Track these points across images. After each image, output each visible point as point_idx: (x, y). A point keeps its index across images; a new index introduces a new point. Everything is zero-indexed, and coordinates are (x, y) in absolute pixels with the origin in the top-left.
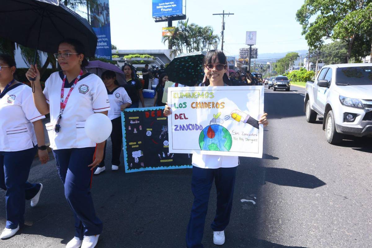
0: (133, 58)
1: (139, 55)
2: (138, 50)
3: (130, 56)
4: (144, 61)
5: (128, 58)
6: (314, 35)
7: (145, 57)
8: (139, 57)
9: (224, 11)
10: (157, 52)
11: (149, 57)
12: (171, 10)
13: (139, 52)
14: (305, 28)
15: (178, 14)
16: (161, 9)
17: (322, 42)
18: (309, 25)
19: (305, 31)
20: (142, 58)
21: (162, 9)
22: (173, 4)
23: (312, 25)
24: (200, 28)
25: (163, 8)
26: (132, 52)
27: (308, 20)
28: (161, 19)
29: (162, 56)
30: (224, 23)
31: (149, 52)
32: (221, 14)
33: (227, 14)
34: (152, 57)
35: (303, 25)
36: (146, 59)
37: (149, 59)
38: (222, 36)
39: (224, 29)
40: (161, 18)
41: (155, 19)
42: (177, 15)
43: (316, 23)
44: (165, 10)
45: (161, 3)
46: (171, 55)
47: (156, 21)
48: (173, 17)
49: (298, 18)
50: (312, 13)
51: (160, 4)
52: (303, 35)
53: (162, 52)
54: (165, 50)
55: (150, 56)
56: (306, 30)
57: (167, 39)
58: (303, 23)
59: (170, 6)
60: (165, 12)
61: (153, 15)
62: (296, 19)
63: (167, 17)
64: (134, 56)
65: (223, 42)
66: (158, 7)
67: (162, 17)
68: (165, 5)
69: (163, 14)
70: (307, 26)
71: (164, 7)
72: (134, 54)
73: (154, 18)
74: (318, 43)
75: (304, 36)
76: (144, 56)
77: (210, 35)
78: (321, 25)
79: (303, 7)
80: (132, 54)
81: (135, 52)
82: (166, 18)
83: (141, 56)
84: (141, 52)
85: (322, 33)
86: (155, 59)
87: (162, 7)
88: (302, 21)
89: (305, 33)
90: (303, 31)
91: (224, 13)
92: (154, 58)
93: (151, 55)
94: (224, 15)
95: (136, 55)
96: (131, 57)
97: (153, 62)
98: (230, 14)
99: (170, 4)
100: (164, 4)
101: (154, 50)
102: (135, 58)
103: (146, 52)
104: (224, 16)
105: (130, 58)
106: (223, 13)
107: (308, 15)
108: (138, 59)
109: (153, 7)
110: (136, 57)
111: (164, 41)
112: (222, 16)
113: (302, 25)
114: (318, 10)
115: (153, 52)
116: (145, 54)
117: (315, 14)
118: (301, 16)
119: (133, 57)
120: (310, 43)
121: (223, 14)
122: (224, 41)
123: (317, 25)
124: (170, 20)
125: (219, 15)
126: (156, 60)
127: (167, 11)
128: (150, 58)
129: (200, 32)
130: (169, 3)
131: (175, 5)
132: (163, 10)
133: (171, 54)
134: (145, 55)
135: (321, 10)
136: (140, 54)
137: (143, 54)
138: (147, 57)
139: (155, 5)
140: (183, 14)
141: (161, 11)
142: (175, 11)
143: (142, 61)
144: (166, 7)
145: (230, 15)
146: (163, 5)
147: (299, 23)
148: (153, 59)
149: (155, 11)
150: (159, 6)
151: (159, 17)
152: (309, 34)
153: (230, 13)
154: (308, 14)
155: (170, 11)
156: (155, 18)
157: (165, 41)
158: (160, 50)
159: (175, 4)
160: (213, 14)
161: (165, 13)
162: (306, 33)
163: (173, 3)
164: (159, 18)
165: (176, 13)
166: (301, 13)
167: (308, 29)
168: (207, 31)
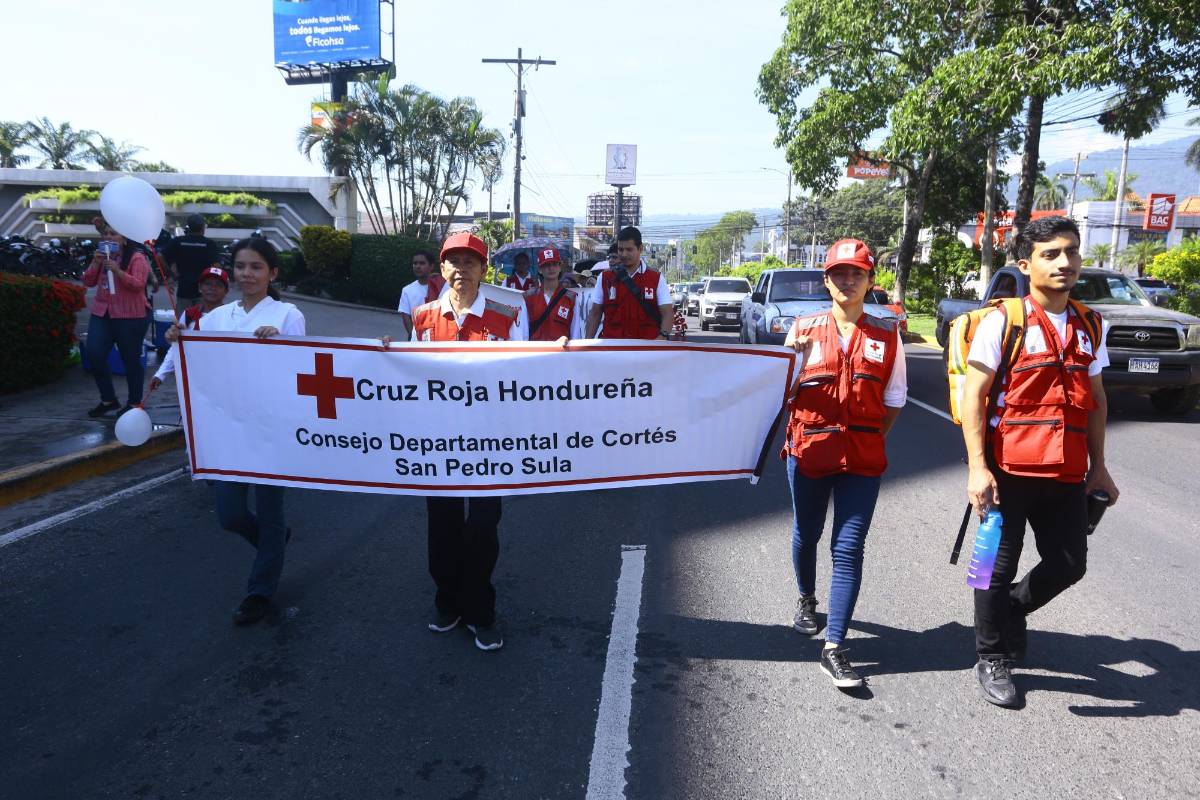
0: (189, 205)
1: (213, 195)
2: (210, 176)
3: (180, 197)
4: (232, 215)
5: (172, 204)
6: (813, 147)
7: (238, 202)
8: (215, 201)
9: (520, 50)
10: (283, 186)
11: (251, 203)
12: (340, 41)
13: (213, 183)
14: (785, 126)
15: (367, 59)
16: (305, 36)
17: (836, 175)
18: (798, 117)
19: (786, 132)
20: (224, 203)
21: (308, 40)
22: (347, 23)
23: (806, 116)
24: (435, 103)
25: (314, 35)
26: (186, 183)
27: (794, 99)
28: (306, 74)
29: (300, 198)
30: (521, 94)
31: (254, 184)
32: (512, 61)
33: (531, 62)
34: (266, 202)
35: (779, 114)
36: (242, 210)
37: (254, 211)
38: (515, 136)
39: (522, 112)
40: (308, 70)
41: (286, 74)
42: (362, 62)
43: (820, 109)
44: (317, 42)
45: (303, 18)
46: (333, 198)
47: (291, 81)
48: (348, 67)
49: (766, 90)
50: (803, 81)
51: (300, 21)
52: (779, 145)
53: (301, 186)
54: (310, 179)
55: (255, 200)
56: (789, 131)
57: (317, 140)
58: (780, 111)
59: (338, 29)
60: (321, 48)
61: (278, 58)
62: (759, 96)
63: (327, 68)
64: (194, 196)
65: (519, 158)
66: (294, 32)
67: (312, 68)
68: (320, 25)
69: (312, 57)
70: (793, 119)
71: (317, 30)
72: (197, 191)
73: (282, 68)
74: (823, 178)
75: (783, 151)
76: (232, 197)
77: (472, 129)
78: (838, 114)
79: (780, 55)
80: (185, 191)
81: (198, 183)
82: (326, 72)
83: (222, 198)
84: (225, 184)
85: (835, 143)
86: (277, 211)
87: (309, 30)
88: (778, 103)
89: (787, 141)
90: (781, 133)
91: (524, 57)
92: (273, 207)
93: (261, 194)
94: (524, 65)
95: (202, 195)
96: (181, 199)
97: (270, 223)
98: (541, 62)
99: (338, 24)
100: (314, 20)
101: (271, 178)
102: (199, 205)
103: (239, 185)
104: (520, 69)
105: (179, 205)
106: (516, 58)
107: (794, 83)
108: (210, 209)
109: (276, 30)
110: (200, 201)
111: (305, 145)
112: (515, 66)
113: (776, 116)
114: (823, 73)
115: (266, 185)
116: (236, 192)
117: (812, 83)
118: (775, 87)
119: (188, 202)
120: (801, 174)
121: (520, 62)
122: (522, 155)
123: (825, 116)
124: (339, 78)
125: (504, 64)
126: (277, 214)
127: (325, 47)
128: (257, 204)
129: (435, 117)
130: (332, 19)
131: (356, 28)
132: (312, 43)
133: (335, 193)
134: (239, 196)
135: (832, 73)
136: (218, 192)
137: (227, 192)
138: (243, 203)
139: (282, 22)
140: (384, 61)
141: (304, 46)
142: (355, 49)
143: (225, 217)
144: (323, 31)
145: (540, 66)
146: (313, 25)
147: (766, 107)
148: (269, 209)
149: (286, 46)
150: (298, 27)
151: (300, 67)
153: (542, 59)
154: (792, 81)
155: (338, 46)
156: (288, 68)
157: (311, 145)
158: (292, 179)
159: (353, 22)
160: (484, 61)
161: (320, 51)
162: (790, 142)
163: (347, 18)
164: (298, 69)
165: (358, 55)
166: (772, 75)
167: (796, 128)
168: (460, 116)
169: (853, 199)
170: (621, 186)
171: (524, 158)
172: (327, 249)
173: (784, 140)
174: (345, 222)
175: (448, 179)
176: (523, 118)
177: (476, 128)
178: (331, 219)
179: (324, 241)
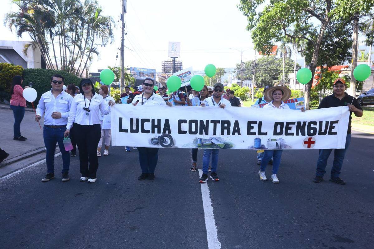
14: (251, 20)
17: (272, 45)
18: (257, 16)
23: (261, 15)
27: (255, 9)
29: (9, 52)
35: (248, 16)
38: (121, 22)
39: (124, 11)
43: (268, 11)
46: (25, 51)
52: (249, 30)
53: (8, 45)
54: (13, 42)
56: (253, 23)
58: (249, 14)
62: (239, 7)
65: (123, 33)
70: (255, 17)
75: (250, 33)
88: (248, 11)
89: (252, 28)
90: (250, 24)
107: (254, 2)
111: (8, 23)
120: (258, 44)
122: (125, 32)
152: (259, 28)
162: (254, 28)
167: (257, 22)
168: (90, 9)
169: (263, 62)
170: (175, 58)
171: (126, 34)
172: (6, 76)
173: (250, 27)
174: (33, 64)
175: (86, 43)
176: (125, 14)
177: (98, 15)
178: (26, 63)
179: (4, 71)
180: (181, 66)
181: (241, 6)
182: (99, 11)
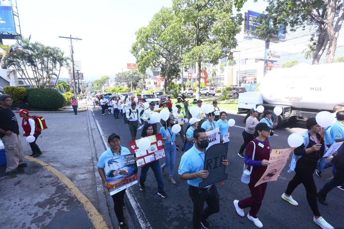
9: (71, 35)
15: (10, 33)
19: (138, 60)
24: (47, 48)
30: (72, 47)
32: (69, 38)
33: (75, 39)
35: (136, 56)
39: (73, 53)
42: (8, 33)
48: (2, 34)
77: (61, 56)
91: (72, 37)
106: (70, 37)
121: (71, 38)
125: (66, 39)
131: (4, 22)
133: (9, 75)
140: (18, 34)
142: (5, 29)
145: (78, 40)
147: (132, 54)
153: (78, 38)
159: (3, 20)
160: (60, 37)
165: (7, 31)
166: (135, 47)
170: (78, 71)
171: (75, 65)
172: (17, 94)
173: (137, 62)
174: (15, 83)
178: (9, 83)
179: (15, 91)
180: (83, 75)
181: (132, 51)
182: (63, 54)
